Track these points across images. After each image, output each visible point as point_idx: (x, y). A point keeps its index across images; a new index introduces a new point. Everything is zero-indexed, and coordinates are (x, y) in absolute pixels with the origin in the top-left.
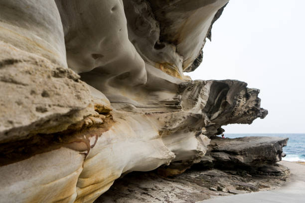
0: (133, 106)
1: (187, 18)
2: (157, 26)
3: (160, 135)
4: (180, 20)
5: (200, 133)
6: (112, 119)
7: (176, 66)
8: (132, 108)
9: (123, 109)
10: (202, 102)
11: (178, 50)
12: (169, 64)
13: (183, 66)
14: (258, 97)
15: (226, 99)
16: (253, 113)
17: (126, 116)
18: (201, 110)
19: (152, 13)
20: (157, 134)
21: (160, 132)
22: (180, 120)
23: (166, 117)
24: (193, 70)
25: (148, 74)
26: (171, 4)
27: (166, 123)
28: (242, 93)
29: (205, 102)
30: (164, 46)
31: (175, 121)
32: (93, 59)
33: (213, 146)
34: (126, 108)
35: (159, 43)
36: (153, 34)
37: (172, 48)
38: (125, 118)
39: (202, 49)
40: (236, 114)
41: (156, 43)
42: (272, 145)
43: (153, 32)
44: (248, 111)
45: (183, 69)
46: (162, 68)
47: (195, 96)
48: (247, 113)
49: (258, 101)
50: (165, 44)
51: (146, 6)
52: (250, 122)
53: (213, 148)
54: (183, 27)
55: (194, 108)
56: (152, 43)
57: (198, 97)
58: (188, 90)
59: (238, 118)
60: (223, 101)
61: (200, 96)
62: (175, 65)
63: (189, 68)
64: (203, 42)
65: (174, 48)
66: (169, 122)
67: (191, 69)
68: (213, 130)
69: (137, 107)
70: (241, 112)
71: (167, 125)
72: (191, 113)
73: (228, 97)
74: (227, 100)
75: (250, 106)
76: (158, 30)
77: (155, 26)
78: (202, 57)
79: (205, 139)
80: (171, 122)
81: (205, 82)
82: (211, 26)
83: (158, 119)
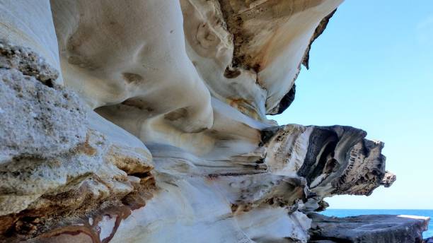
0: (190, 163)
1: (275, 29)
2: (229, 41)
3: (234, 211)
4: (265, 33)
5: (295, 209)
6: (154, 184)
7: (257, 105)
8: (189, 166)
9: (173, 167)
10: (297, 160)
11: (259, 81)
12: (246, 101)
13: (266, 106)
14: (382, 153)
15: (333, 155)
16: (374, 179)
17: (177, 179)
18: (295, 172)
19: (222, 20)
20: (228, 210)
21: (234, 207)
22: (266, 186)
23: (243, 182)
24: (280, 111)
25: (215, 114)
26: (251, 6)
27: (243, 191)
28: (358, 146)
29: (302, 159)
30: (238, 73)
31: (257, 188)
32: (125, 82)
33: (314, 230)
34: (178, 166)
35: (231, 69)
36: (222, 53)
37: (251, 76)
38: (176, 183)
39: (295, 79)
40: (349, 180)
41: (228, 68)
42: (407, 228)
43: (224, 49)
44: (366, 176)
45: (267, 110)
46: (236, 106)
47: (287, 149)
48: (365, 179)
49: (381, 159)
50: (241, 70)
51: (214, 8)
52: (368, 193)
53: (314, 233)
54: (267, 45)
55: (285, 168)
56: (221, 68)
57: (291, 150)
58: (277, 140)
59: (351, 186)
60: (329, 159)
61: (294, 149)
62: (255, 102)
63: (274, 109)
64: (297, 70)
65: (254, 77)
66: (248, 191)
67: (277, 110)
68: (313, 203)
69: (196, 165)
70: (355, 177)
71: (245, 196)
72: (283, 177)
73: (337, 152)
74: (335, 158)
75: (369, 167)
76: (231, 48)
77: (227, 40)
78: (294, 93)
79: (303, 218)
80: (252, 190)
81: (303, 128)
82: (310, 46)
83: (230, 184)
